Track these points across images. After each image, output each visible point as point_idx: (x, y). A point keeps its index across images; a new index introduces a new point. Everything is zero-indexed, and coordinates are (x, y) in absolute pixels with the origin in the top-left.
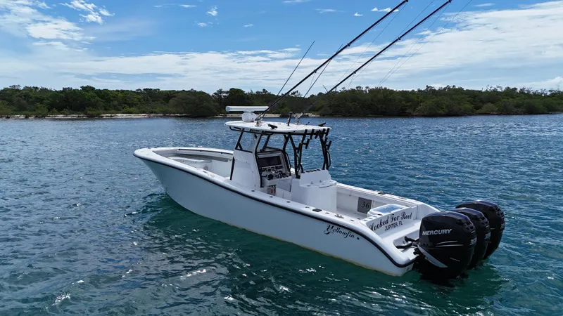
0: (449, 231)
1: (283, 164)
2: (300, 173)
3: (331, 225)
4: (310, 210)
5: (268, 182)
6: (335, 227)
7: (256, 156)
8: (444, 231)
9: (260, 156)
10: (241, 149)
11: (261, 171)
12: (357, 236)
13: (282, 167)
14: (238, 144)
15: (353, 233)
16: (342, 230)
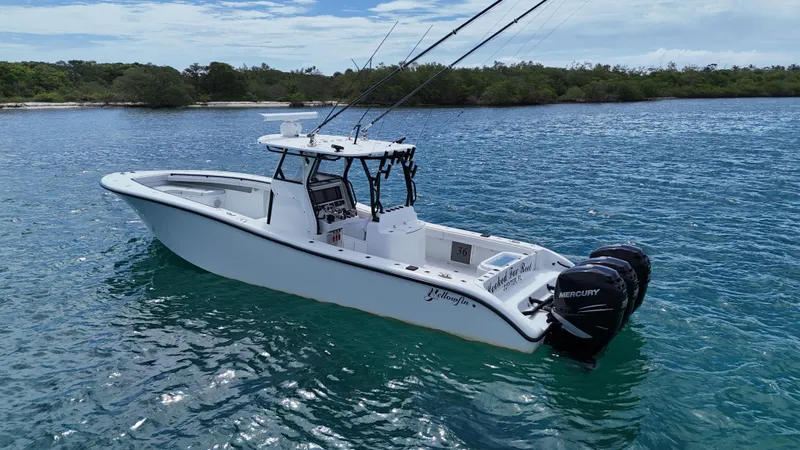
0: (596, 292)
1: (345, 197)
2: (378, 215)
3: (435, 289)
4: (402, 269)
5: (328, 227)
6: (441, 292)
7: (309, 189)
8: (590, 292)
9: (314, 189)
10: (283, 179)
11: (316, 210)
12: (472, 302)
13: (343, 202)
14: (279, 171)
15: (466, 299)
16: (450, 294)
